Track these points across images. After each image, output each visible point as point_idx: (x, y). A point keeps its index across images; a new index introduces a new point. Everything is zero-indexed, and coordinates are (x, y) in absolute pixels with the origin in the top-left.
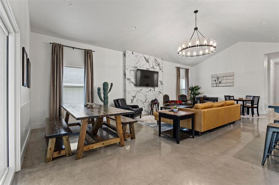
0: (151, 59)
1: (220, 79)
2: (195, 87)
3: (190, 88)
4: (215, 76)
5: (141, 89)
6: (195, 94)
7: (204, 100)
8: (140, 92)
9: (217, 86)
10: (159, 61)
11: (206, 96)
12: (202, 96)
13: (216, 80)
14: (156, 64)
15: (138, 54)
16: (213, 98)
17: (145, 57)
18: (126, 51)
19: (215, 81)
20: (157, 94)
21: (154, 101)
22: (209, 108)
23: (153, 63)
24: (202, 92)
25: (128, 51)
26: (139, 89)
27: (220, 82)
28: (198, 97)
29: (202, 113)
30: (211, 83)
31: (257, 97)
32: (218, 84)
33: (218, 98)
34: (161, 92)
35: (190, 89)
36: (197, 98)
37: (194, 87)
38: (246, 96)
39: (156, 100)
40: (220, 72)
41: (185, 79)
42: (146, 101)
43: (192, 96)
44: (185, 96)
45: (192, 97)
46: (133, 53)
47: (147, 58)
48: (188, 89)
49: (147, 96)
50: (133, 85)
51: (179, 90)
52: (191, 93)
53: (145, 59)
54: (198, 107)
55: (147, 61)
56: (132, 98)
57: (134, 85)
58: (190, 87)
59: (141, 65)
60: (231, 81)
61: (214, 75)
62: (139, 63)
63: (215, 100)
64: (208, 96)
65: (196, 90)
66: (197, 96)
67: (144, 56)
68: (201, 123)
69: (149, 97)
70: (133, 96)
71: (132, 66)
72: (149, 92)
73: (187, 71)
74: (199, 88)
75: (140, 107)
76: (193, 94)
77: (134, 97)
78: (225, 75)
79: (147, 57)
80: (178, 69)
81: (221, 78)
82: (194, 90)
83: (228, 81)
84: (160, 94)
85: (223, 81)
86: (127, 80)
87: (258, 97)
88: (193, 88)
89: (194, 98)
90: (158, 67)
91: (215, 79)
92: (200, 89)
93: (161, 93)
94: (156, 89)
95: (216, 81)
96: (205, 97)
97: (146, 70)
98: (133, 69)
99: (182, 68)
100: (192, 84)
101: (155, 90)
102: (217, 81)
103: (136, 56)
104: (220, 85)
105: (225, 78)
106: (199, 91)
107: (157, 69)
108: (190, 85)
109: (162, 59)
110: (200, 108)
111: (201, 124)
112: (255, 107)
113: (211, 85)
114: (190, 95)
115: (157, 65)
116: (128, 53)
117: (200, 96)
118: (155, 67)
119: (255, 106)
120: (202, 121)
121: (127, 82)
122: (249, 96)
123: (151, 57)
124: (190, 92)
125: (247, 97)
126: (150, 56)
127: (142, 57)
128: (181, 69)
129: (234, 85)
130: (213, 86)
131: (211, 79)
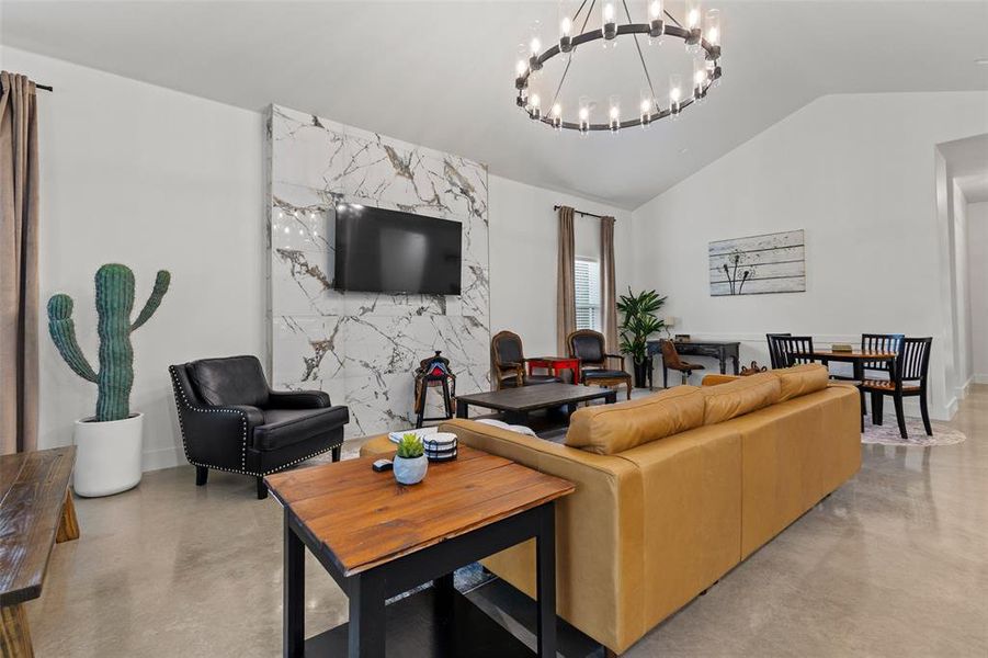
0: (428, 162)
1: (744, 261)
2: (643, 297)
3: (619, 300)
4: (723, 249)
5: (368, 303)
6: (644, 329)
7: (679, 353)
8: (361, 318)
9: (733, 294)
10: (471, 173)
11: (688, 336)
12: (673, 337)
13: (729, 264)
14: (453, 184)
15: (351, 128)
16: (716, 345)
17: (388, 149)
18: (276, 107)
19: (727, 270)
20: (458, 329)
21: (429, 368)
22: (680, 430)
23: (435, 179)
24: (674, 319)
25: (284, 110)
26: (354, 303)
27: (746, 273)
28: (656, 343)
29: (615, 490)
30: (709, 280)
31: (914, 340)
32: (738, 285)
33: (736, 345)
34: (480, 319)
35: (620, 306)
36: (650, 343)
37: (637, 296)
38: (864, 336)
39: (438, 359)
40: (745, 228)
41: (599, 260)
42: (396, 365)
43: (631, 337)
44: (596, 339)
45: (631, 341)
46: (317, 123)
47: (400, 154)
48: (610, 307)
49: (403, 342)
50: (320, 286)
51: (569, 309)
52: (626, 324)
53: (393, 157)
54: (595, 437)
55: (404, 169)
56: (311, 354)
57: (326, 284)
58: (623, 297)
59: (370, 187)
60: (793, 269)
61: (720, 245)
62: (357, 176)
63: (726, 353)
64: (700, 334)
65: (647, 309)
66: (651, 338)
67: (386, 140)
68: (609, 571)
69: (412, 346)
70: (312, 340)
71: (311, 189)
72: (415, 318)
73: (607, 225)
74: (660, 302)
75: (334, 404)
76: (636, 330)
77: (321, 347)
78: (769, 243)
79: (402, 148)
80: (566, 216)
81: (748, 255)
82: (638, 310)
83: (782, 269)
84: (475, 331)
85: (760, 272)
86: (276, 257)
87: (920, 340)
88: (633, 301)
89: (638, 347)
90: (463, 200)
91: (726, 260)
92: (662, 307)
93: (476, 324)
94: (452, 304)
95: (731, 270)
96: (684, 340)
97: (399, 210)
98: (318, 201)
99: (583, 214)
100: (631, 284)
101: (444, 313)
102: (735, 270)
103: (335, 140)
104: (748, 286)
105: (768, 257)
106: (660, 315)
107: (456, 210)
108: (621, 291)
109: (486, 168)
110: (608, 442)
111: (610, 580)
112: (911, 392)
113: (707, 290)
114: (619, 332)
115: (458, 191)
116: (290, 121)
117: (663, 335)
118: (447, 199)
119: (906, 385)
120: (617, 556)
121: (281, 267)
122: (877, 337)
123: (423, 150)
124: (621, 318)
125: (867, 340)
126: (419, 144)
127: (373, 147)
128: (577, 217)
129: (807, 288)
130: (716, 292)
131: (708, 263)
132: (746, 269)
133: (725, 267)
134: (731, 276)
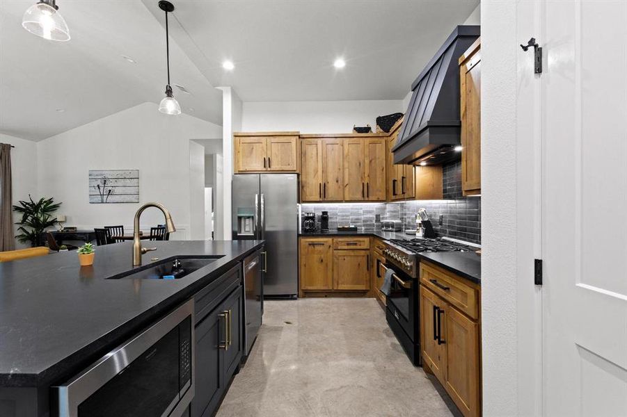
1: (109, 184)
2: (41, 202)
4: (97, 175)
9: (102, 203)
11: (75, 228)
12: (63, 229)
13: (100, 185)
19: (99, 188)
24: (65, 217)
27: (110, 191)
30: (88, 193)
32: (105, 197)
35: (17, 208)
37: (36, 201)
40: (111, 165)
58: (21, 202)
60: (133, 190)
61: (95, 173)
65: (45, 211)
74: (56, 207)
78: (122, 175)
81: (111, 180)
83: (129, 190)
85: (117, 190)
88: (33, 205)
91: (99, 182)
95: (102, 188)
96: (71, 230)
102: (104, 188)
104: (110, 198)
105: (121, 183)
106: (55, 215)
108: (20, 197)
113: (87, 199)
114: (17, 227)
117: (57, 228)
125: (153, 231)
129: (140, 201)
130: (92, 201)
131: (88, 183)
132: (110, 188)
133: (98, 186)
134: (102, 192)
